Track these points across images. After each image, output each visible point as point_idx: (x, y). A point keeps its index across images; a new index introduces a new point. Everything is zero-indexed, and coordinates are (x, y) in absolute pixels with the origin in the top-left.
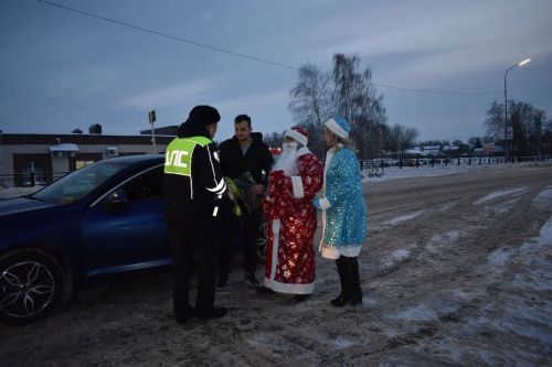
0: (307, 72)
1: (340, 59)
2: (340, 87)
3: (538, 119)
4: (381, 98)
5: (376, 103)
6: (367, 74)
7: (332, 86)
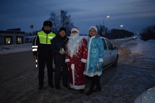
0: (53, 14)
1: (62, 12)
2: (62, 19)
3: (106, 30)
4: (73, 23)
5: (72, 24)
6: (70, 16)
7: (60, 19)
